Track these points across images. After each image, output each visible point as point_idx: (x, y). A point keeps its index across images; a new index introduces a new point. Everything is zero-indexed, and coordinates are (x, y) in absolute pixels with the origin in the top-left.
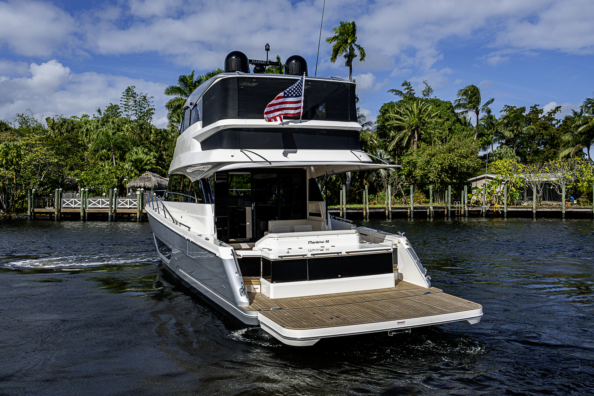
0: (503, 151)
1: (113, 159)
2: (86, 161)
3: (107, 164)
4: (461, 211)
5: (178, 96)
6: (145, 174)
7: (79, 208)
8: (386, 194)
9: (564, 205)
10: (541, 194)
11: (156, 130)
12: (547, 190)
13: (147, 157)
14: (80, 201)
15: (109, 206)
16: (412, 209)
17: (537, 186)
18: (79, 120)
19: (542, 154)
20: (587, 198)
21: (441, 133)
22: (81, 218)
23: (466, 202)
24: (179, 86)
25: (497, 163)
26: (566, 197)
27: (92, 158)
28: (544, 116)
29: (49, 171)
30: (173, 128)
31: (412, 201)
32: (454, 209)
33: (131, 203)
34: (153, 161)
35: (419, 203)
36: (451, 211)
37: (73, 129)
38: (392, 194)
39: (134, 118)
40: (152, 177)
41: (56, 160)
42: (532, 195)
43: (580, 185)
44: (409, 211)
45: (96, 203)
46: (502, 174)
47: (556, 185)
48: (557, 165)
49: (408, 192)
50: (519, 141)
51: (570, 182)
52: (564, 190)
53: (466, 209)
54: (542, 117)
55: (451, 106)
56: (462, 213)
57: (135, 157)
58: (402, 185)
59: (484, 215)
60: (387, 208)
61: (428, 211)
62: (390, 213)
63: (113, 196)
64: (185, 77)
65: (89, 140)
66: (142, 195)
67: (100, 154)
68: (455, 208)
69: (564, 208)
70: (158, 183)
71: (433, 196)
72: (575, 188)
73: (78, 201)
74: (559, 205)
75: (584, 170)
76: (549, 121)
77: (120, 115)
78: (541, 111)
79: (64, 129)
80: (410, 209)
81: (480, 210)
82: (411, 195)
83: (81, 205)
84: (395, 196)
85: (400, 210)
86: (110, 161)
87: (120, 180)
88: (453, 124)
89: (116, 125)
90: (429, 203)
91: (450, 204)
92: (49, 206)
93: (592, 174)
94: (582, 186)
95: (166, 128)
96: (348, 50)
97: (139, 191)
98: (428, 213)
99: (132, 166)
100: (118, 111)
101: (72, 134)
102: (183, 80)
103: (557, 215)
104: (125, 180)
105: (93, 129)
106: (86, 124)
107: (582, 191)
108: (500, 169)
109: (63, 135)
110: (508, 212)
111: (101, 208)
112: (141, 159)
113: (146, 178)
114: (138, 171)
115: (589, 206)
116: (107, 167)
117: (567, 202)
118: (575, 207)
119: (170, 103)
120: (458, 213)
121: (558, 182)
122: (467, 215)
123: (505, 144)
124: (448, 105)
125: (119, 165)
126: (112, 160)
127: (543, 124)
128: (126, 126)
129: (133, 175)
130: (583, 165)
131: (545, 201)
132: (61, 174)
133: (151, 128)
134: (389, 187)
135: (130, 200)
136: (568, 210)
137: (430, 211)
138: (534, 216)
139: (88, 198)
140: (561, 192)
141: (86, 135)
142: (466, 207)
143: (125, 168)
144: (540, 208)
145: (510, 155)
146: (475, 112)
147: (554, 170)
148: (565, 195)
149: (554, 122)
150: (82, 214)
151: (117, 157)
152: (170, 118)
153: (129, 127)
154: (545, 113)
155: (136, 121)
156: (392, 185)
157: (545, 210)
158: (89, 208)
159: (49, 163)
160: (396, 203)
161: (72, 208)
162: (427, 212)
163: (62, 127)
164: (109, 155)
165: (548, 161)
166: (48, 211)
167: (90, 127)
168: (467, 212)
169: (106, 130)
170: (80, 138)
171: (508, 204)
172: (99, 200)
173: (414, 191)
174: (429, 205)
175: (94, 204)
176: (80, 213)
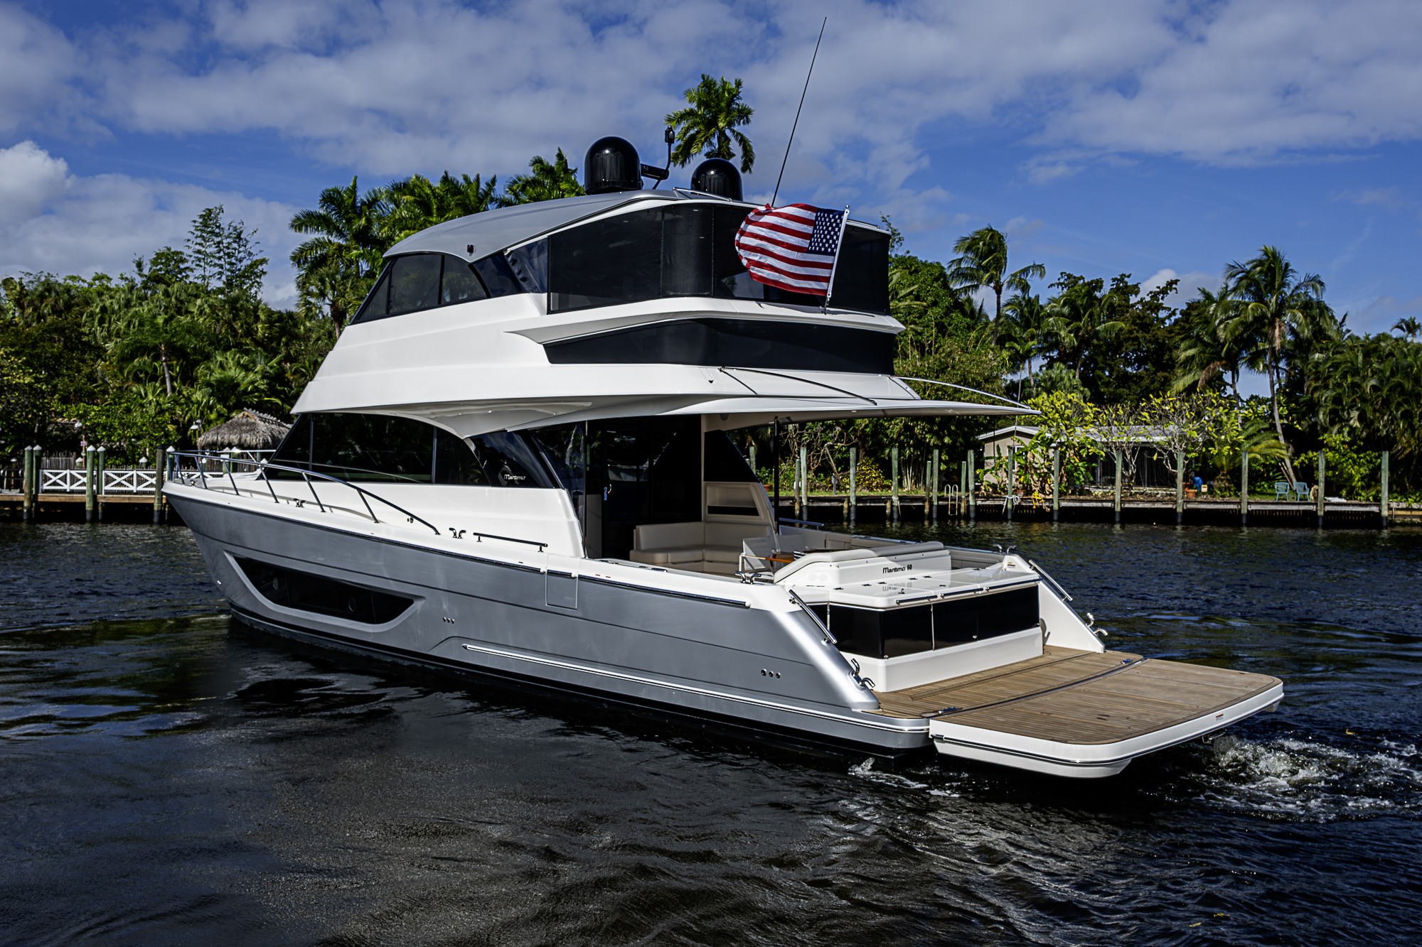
0: (1054, 373)
1: (165, 378)
2: (100, 382)
3: (150, 391)
4: (959, 506)
5: (322, 235)
6: (241, 415)
7: (83, 492)
8: (797, 468)
9: (1180, 495)
10: (1132, 470)
11: (270, 313)
12: (1146, 463)
13: (246, 376)
14: (84, 475)
15: (154, 489)
16: (853, 502)
17: (1124, 455)
18: (86, 285)
19: (1135, 383)
20: (1228, 481)
21: (921, 334)
22: (88, 517)
23: (971, 487)
24: (322, 212)
25: (1039, 400)
26: (1186, 478)
27: (116, 376)
28: (1142, 299)
29: (10, 404)
30: (309, 310)
31: (853, 484)
32: (946, 503)
34: (262, 385)
35: (870, 488)
36: (938, 506)
37: (68, 306)
38: (809, 468)
39: (215, 284)
40: (258, 422)
41: (28, 380)
42: (1114, 474)
43: (1214, 451)
44: (845, 505)
45: (123, 482)
46: (1049, 426)
47: (1165, 451)
48: (1167, 408)
49: (844, 464)
50: (1087, 353)
51: (1195, 444)
52: (1181, 462)
53: (972, 503)
54: (1138, 303)
55: (943, 275)
56: (962, 510)
57: (218, 374)
58: (831, 447)
59: (1009, 516)
60: (797, 497)
61: (888, 505)
62: (805, 510)
63: (164, 465)
64: (339, 193)
65: (108, 331)
67: (134, 366)
68: (947, 499)
69: (1180, 501)
70: (273, 437)
71: (900, 473)
72: (1204, 458)
73: (79, 477)
74: (1171, 495)
75: (1225, 418)
76: (1152, 311)
77: (187, 277)
78: (1135, 290)
79: (46, 305)
80: (849, 502)
81: (1002, 506)
82: (852, 471)
83: (88, 485)
84: (817, 472)
85: (827, 504)
86: (158, 385)
87: (183, 428)
88: (946, 314)
89: (173, 300)
90: (889, 487)
91: (935, 490)
92: (9, 487)
93: (1240, 429)
94: (1220, 453)
95: (294, 309)
96: (715, 141)
97: (227, 453)
98: (888, 511)
99: (211, 395)
100: (182, 266)
101: (66, 318)
102: (331, 198)
103: (1166, 517)
104: (194, 427)
105: (116, 307)
106: (100, 294)
107: (1218, 464)
108: (1046, 415)
109: (45, 321)
110: (1061, 509)
111: (136, 494)
112: (232, 379)
113: (243, 425)
114: (225, 406)
115: (1234, 499)
116: (150, 397)
117: (1187, 490)
118: (1204, 499)
119: (302, 251)
120: (953, 512)
121: (1170, 444)
122: (972, 515)
123: (1059, 360)
124: (936, 272)
125: (180, 393)
126: (163, 382)
127: (1139, 317)
128: (199, 302)
129: (213, 416)
130: (1221, 408)
131: (1141, 486)
132: (39, 411)
133: (256, 309)
134: (803, 452)
136: (1190, 506)
137: (892, 506)
138: (1117, 519)
139: (104, 468)
140: (1175, 466)
141: (101, 322)
142: (971, 498)
143: (194, 398)
144: (1129, 502)
145: (1068, 384)
146: (995, 288)
147: (1160, 418)
148: (1184, 475)
149: (1162, 314)
150: (89, 507)
151: (174, 374)
152: (302, 285)
153: (206, 306)
154: (1144, 294)
155: (221, 291)
156: (809, 447)
157: (1141, 505)
158: (106, 494)
159: (9, 385)
160: (819, 488)
161: (64, 491)
162: (885, 508)
163: (42, 303)
164: (155, 369)
165: (1149, 400)
166: (7, 499)
167: (112, 303)
168: (972, 509)
169: (150, 310)
170: (85, 330)
171: (1061, 493)
172: (130, 473)
173: (857, 461)
174: (889, 493)
175: (120, 484)
176: (84, 503)
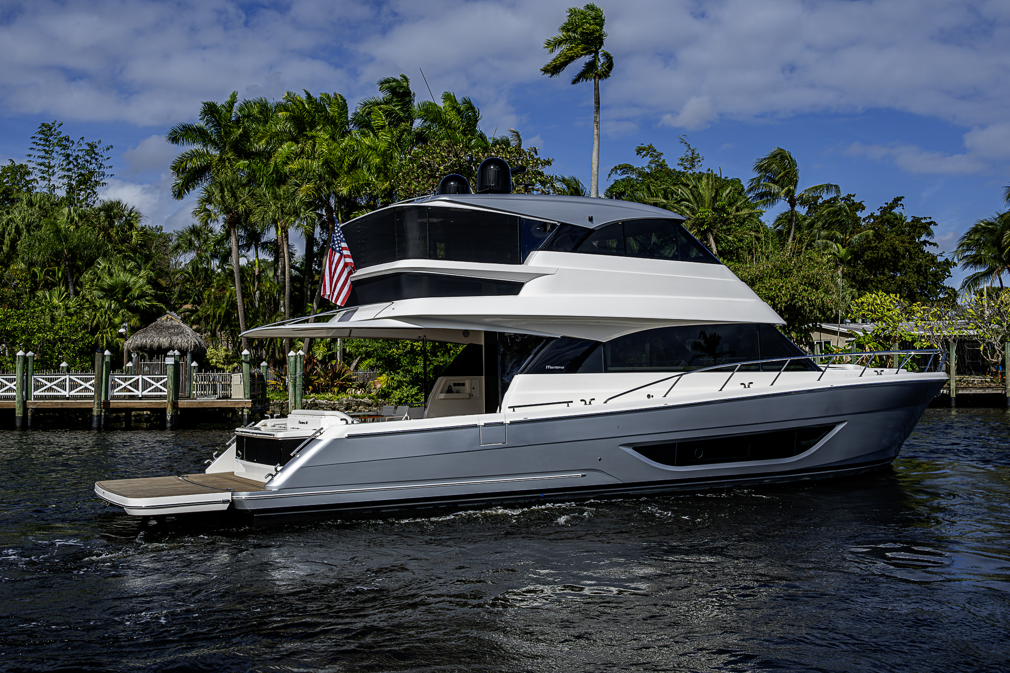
6: (162, 319)
7: (13, 398)
14: (11, 381)
15: (89, 394)
22: (18, 423)
33: (146, 385)
40: (182, 324)
45: (54, 387)
64: (216, 107)
66: (176, 365)
69: (1008, 387)
73: (7, 382)
83: (17, 391)
86: (62, 289)
97: (171, 356)
100: (29, 178)
111: (68, 399)
112: (124, 284)
113: (168, 328)
116: (55, 301)
119: (181, 160)
126: (67, 287)
129: (117, 320)
135: (145, 377)
139: (34, 373)
150: (19, 413)
153: (75, 214)
158: (35, 399)
172: (63, 377)
175: (50, 389)
176: (14, 409)
